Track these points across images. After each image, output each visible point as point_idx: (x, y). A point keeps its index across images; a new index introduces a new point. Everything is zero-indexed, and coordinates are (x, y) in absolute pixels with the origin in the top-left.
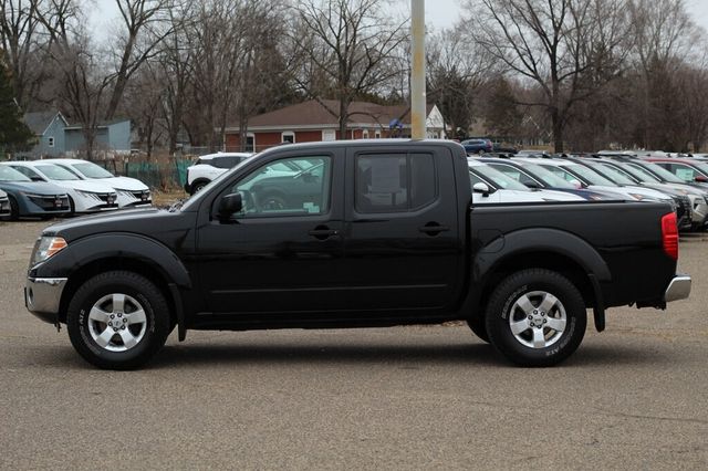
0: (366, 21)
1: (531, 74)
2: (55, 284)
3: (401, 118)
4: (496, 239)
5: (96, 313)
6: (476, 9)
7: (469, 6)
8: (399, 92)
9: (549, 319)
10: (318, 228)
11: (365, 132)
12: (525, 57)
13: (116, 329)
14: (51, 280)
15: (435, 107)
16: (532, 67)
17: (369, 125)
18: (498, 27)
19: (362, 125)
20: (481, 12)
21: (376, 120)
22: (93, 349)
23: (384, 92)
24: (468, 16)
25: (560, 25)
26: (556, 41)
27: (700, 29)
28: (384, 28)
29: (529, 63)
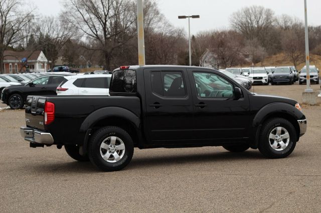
0: (11, 13)
1: (95, 36)
3: (29, 57)
6: (69, 7)
7: (66, 6)
8: (22, 46)
11: (10, 64)
12: (92, 29)
15: (42, 52)
16: (95, 33)
17: (12, 61)
18: (80, 15)
19: (9, 61)
20: (72, 8)
21: (17, 59)
23: (15, 46)
24: (65, 10)
25: (108, 14)
26: (106, 21)
27: (162, 15)
28: (19, 16)
29: (94, 31)
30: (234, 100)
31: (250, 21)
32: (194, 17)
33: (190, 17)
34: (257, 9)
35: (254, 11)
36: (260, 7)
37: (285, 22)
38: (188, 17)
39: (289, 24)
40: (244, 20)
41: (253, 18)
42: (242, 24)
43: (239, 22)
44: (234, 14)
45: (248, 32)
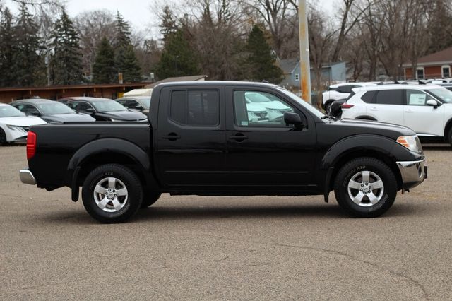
30: (295, 130)
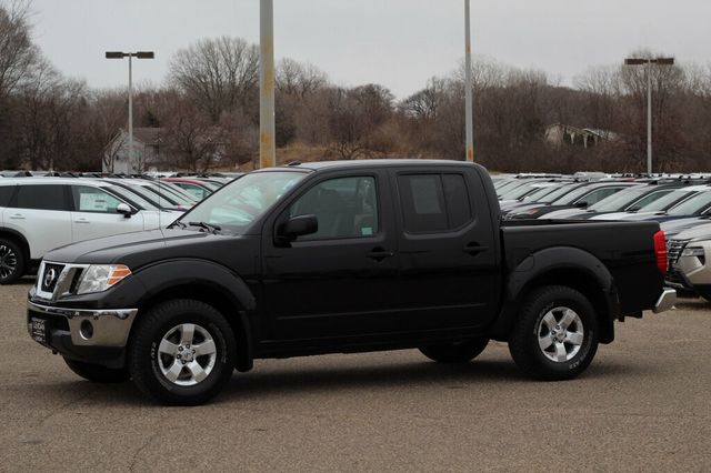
2: (127, 315)
4: (525, 258)
5: (165, 346)
9: (569, 334)
10: (374, 250)
13: (184, 362)
14: (120, 311)
22: (165, 384)
31: (214, 71)
32: (141, 55)
33: (133, 55)
34: (231, 44)
35: (225, 49)
36: (238, 41)
37: (289, 76)
38: (127, 55)
39: (296, 81)
40: (202, 68)
41: (221, 63)
42: (198, 76)
43: (192, 71)
44: (180, 54)
45: (211, 95)
